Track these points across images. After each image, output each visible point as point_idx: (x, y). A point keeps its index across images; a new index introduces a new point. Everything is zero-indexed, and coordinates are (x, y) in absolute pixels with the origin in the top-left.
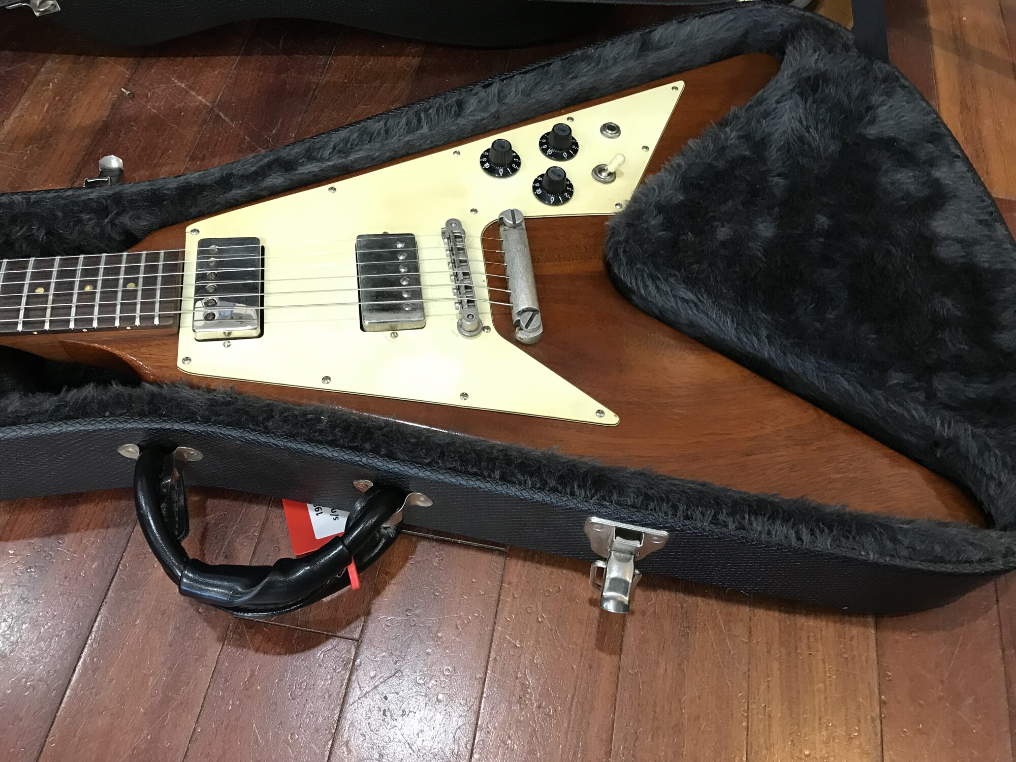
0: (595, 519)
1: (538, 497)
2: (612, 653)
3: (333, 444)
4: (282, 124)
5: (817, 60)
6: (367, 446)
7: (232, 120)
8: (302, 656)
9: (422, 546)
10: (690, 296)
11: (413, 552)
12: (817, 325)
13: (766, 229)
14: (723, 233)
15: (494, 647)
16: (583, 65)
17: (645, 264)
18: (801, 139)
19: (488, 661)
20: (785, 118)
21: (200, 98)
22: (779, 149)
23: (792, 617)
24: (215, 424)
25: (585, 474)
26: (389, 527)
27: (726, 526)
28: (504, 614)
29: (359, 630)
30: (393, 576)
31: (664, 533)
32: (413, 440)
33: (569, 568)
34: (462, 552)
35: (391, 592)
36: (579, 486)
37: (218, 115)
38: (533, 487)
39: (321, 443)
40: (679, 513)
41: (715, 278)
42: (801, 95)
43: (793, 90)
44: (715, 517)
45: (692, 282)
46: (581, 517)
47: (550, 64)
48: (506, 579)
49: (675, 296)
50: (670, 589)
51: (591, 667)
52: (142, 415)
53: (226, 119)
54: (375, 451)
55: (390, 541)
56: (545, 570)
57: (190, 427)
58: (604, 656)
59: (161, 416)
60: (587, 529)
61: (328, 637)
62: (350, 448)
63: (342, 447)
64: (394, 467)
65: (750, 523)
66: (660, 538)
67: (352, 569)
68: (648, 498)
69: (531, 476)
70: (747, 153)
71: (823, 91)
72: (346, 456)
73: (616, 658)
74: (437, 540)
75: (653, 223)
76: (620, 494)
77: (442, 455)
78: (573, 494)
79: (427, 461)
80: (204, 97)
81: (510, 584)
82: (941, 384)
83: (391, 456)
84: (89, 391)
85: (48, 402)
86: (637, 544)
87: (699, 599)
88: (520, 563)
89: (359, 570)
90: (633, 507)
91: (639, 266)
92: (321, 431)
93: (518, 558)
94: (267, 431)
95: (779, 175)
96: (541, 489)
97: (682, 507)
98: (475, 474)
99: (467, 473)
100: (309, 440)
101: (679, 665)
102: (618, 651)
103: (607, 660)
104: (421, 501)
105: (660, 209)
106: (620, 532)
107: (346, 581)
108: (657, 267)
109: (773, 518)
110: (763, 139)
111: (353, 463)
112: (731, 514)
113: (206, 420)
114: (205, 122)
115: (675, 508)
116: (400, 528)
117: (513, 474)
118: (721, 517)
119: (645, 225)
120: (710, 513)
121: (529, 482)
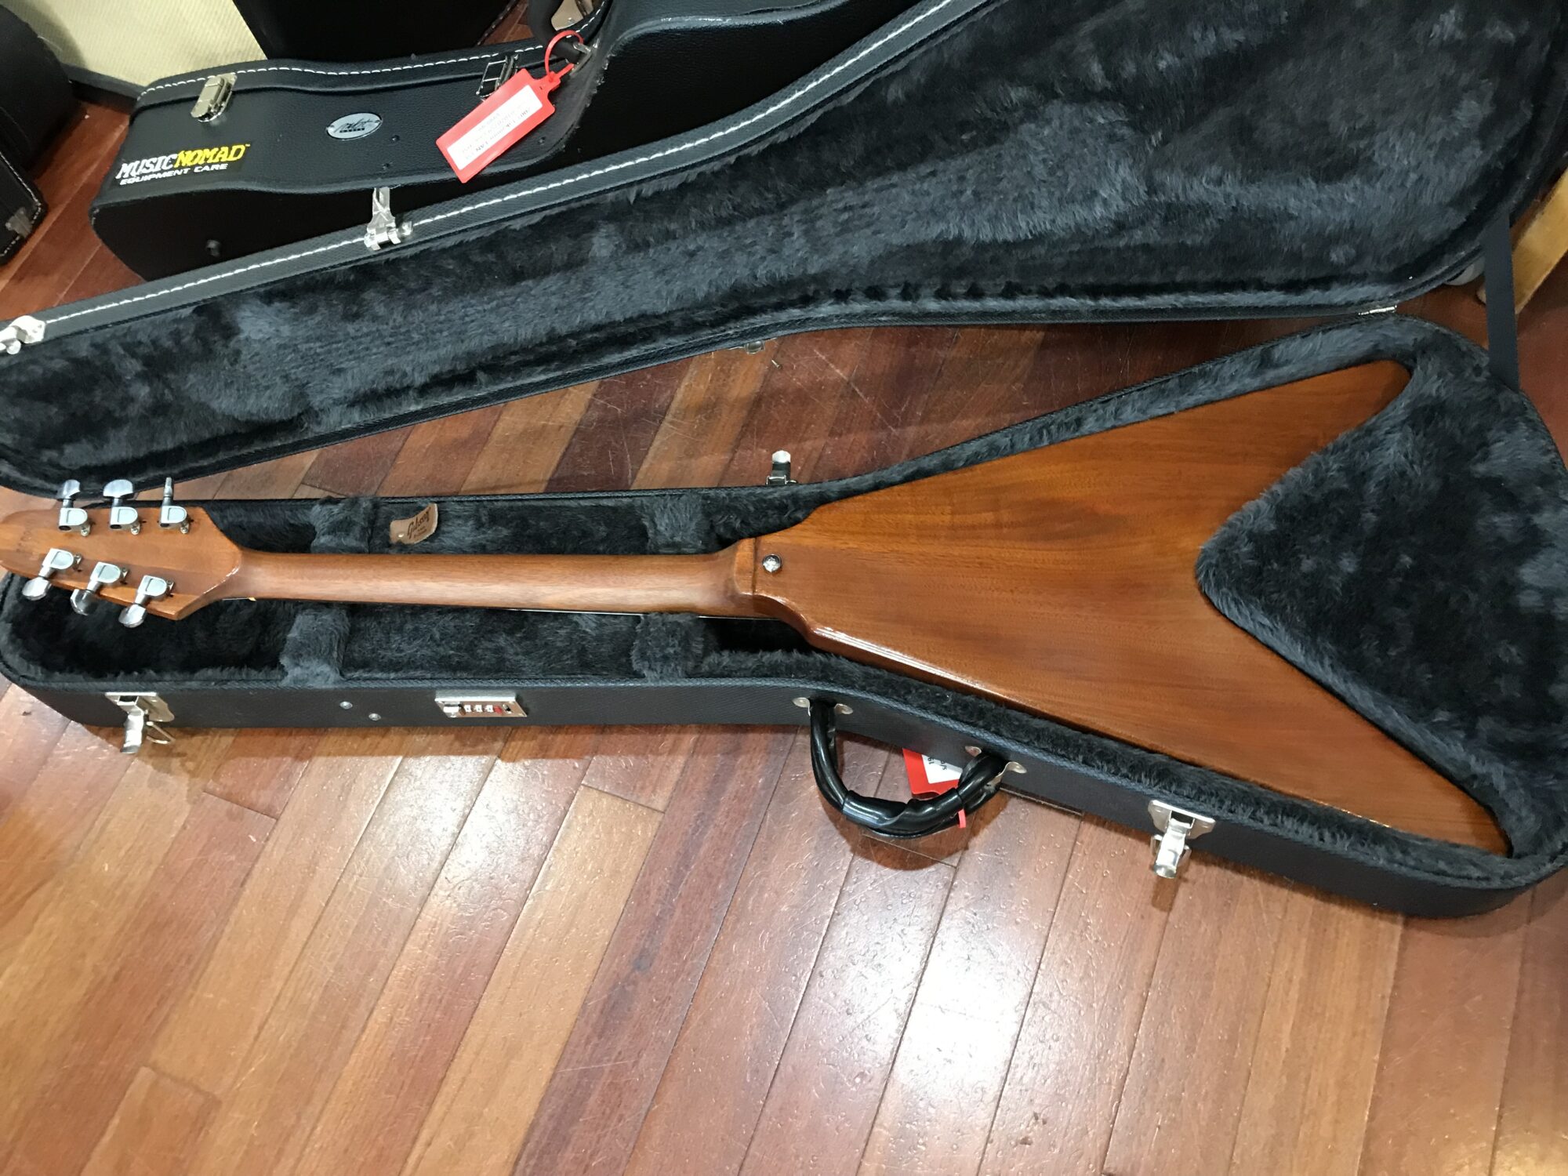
0: (1156, 802)
1: (1112, 779)
2: (1163, 909)
3: (955, 718)
4: (910, 403)
5: (1439, 387)
6: (981, 723)
7: (866, 396)
8: (914, 872)
9: (1014, 801)
10: (1267, 622)
11: (1005, 806)
12: (1378, 660)
13: (1348, 564)
14: (1307, 564)
15: (1064, 890)
16: (1200, 382)
17: (1230, 589)
18: (1403, 474)
19: (1058, 900)
20: (1391, 451)
21: (838, 371)
22: (1379, 484)
23: (1327, 905)
24: (868, 692)
25: (1153, 766)
26: (991, 785)
27: (1262, 822)
28: (1076, 867)
29: (957, 860)
30: (988, 823)
31: (1211, 821)
32: (1016, 723)
33: (1134, 838)
34: (1045, 811)
35: (985, 834)
36: (1146, 776)
37: (854, 391)
38: (1109, 771)
39: (945, 716)
40: (1224, 807)
41: (1292, 607)
42: (1413, 426)
43: (1404, 422)
44: (1254, 813)
45: (1270, 610)
46: (1145, 800)
47: (1168, 381)
48: (1079, 838)
49: (1253, 620)
50: (1219, 865)
51: (1142, 917)
52: (817, 679)
53: (861, 394)
54: (987, 728)
55: (990, 796)
56: (1114, 836)
57: (851, 693)
58: (1156, 912)
59: (830, 681)
60: (1150, 809)
61: (933, 862)
62: (967, 723)
63: (961, 721)
64: (1001, 742)
65: (1282, 822)
66: (1209, 824)
67: (961, 814)
68: (1201, 792)
69: (1108, 762)
70: (1346, 486)
71: (1437, 423)
72: (965, 729)
73: (1165, 914)
74: (1024, 799)
75: (1245, 549)
76: (1179, 786)
77: (1038, 738)
78: (1140, 781)
79: (1026, 741)
80: (842, 370)
81: (1082, 842)
82: (1485, 725)
83: (998, 733)
84: (778, 656)
85: (751, 661)
86: (1187, 826)
87: (1245, 878)
88: (1092, 827)
89: (967, 814)
90: (1188, 797)
91: (1224, 590)
92: (946, 707)
93: (1091, 822)
94: (906, 702)
95: (1373, 511)
96: (1115, 774)
97: (1228, 803)
98: (1063, 756)
99: (1056, 754)
100: (937, 713)
101: (1219, 927)
102: (1169, 908)
103: (1158, 915)
104: (1018, 769)
105: (1252, 536)
106: (1175, 815)
107: (957, 820)
108: (1240, 594)
109: (1302, 820)
110: (1363, 473)
111: (968, 734)
112: (1267, 813)
113: (863, 689)
114: (842, 396)
115: (1222, 802)
116: (997, 788)
117: (1093, 760)
118: (1258, 814)
119: (1236, 552)
120: (1250, 810)
121: (1106, 768)
